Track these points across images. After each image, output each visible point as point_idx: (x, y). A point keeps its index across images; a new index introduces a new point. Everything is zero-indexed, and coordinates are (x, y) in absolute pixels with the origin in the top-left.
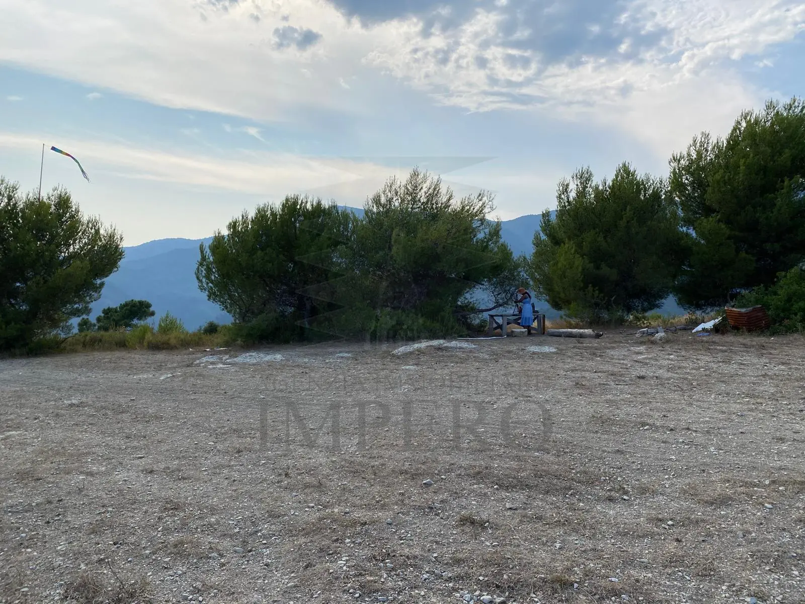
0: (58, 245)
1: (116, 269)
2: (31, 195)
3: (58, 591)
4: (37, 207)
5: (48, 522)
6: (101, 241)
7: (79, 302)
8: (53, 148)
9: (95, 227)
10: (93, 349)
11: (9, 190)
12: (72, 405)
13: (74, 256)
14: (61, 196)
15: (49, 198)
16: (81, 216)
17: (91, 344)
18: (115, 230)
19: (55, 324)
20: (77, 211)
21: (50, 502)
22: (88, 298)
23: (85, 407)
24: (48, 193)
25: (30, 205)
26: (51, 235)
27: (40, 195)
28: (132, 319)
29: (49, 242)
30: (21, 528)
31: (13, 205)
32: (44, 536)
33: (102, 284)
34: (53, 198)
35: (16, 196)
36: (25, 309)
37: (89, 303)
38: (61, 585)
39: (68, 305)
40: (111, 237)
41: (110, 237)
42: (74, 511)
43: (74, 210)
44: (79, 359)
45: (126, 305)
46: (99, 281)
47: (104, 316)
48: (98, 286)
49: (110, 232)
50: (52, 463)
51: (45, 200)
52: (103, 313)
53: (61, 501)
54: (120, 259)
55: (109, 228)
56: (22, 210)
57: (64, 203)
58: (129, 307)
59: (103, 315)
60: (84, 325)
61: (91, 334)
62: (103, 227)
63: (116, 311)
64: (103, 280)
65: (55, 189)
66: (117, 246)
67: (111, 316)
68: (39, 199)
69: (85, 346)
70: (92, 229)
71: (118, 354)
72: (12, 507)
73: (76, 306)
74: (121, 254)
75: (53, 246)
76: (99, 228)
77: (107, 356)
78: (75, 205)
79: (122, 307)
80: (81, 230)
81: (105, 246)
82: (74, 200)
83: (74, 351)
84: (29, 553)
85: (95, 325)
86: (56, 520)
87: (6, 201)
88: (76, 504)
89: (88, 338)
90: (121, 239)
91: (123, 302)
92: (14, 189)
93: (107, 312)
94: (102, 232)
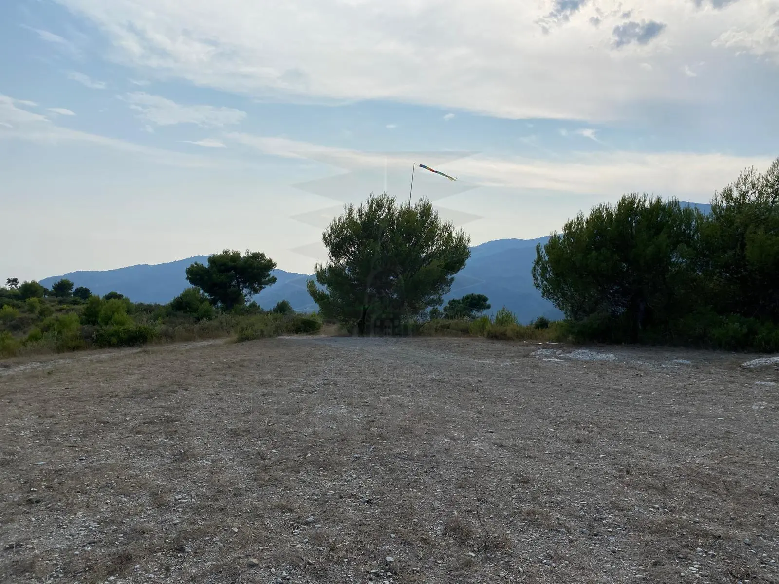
0: (421, 247)
1: (463, 267)
2: (404, 206)
3: (439, 528)
4: (407, 214)
5: (426, 472)
6: (452, 242)
7: (435, 294)
8: (421, 166)
9: (448, 231)
10: (444, 335)
11: (389, 202)
12: (433, 380)
13: (432, 255)
14: (424, 204)
15: (416, 207)
16: (439, 222)
17: (443, 330)
18: (463, 233)
19: (415, 311)
20: (436, 218)
21: (426, 456)
22: (441, 291)
23: (444, 382)
24: (415, 204)
25: (402, 213)
26: (417, 237)
27: (410, 205)
28: (471, 310)
29: (415, 244)
30: (408, 472)
31: (391, 214)
32: (425, 482)
33: (452, 279)
34: (419, 208)
35: (393, 207)
36: (396, 298)
37: (441, 295)
38: (441, 524)
39: (426, 296)
40: (461, 239)
41: (460, 239)
42: (444, 466)
43: (433, 217)
44: (434, 341)
45: (467, 297)
46: (449, 277)
47: (450, 307)
48: (449, 281)
49: (460, 235)
50: (424, 424)
51: (413, 210)
52: (449, 304)
53: (433, 456)
54: (467, 258)
55: (460, 231)
56: (397, 218)
57: (426, 210)
58: (469, 300)
59: (448, 306)
60: (435, 313)
61: (441, 321)
62: (455, 230)
63: (459, 302)
64: (453, 276)
65: (421, 200)
66: (465, 247)
67: (455, 306)
68: (409, 209)
69: (437, 332)
70: (446, 232)
71: (463, 339)
72: (400, 454)
73: (432, 297)
74: (468, 254)
75: (417, 248)
76: (451, 232)
77: (455, 341)
78: (435, 212)
79: (464, 299)
80: (438, 234)
81: (455, 247)
82: (434, 209)
83: (430, 335)
84: (416, 492)
85: (442, 314)
86: (431, 471)
87: (387, 211)
88: (445, 462)
89: (439, 325)
90: (469, 241)
91: (465, 296)
92: (393, 201)
93: (453, 302)
94: (454, 235)
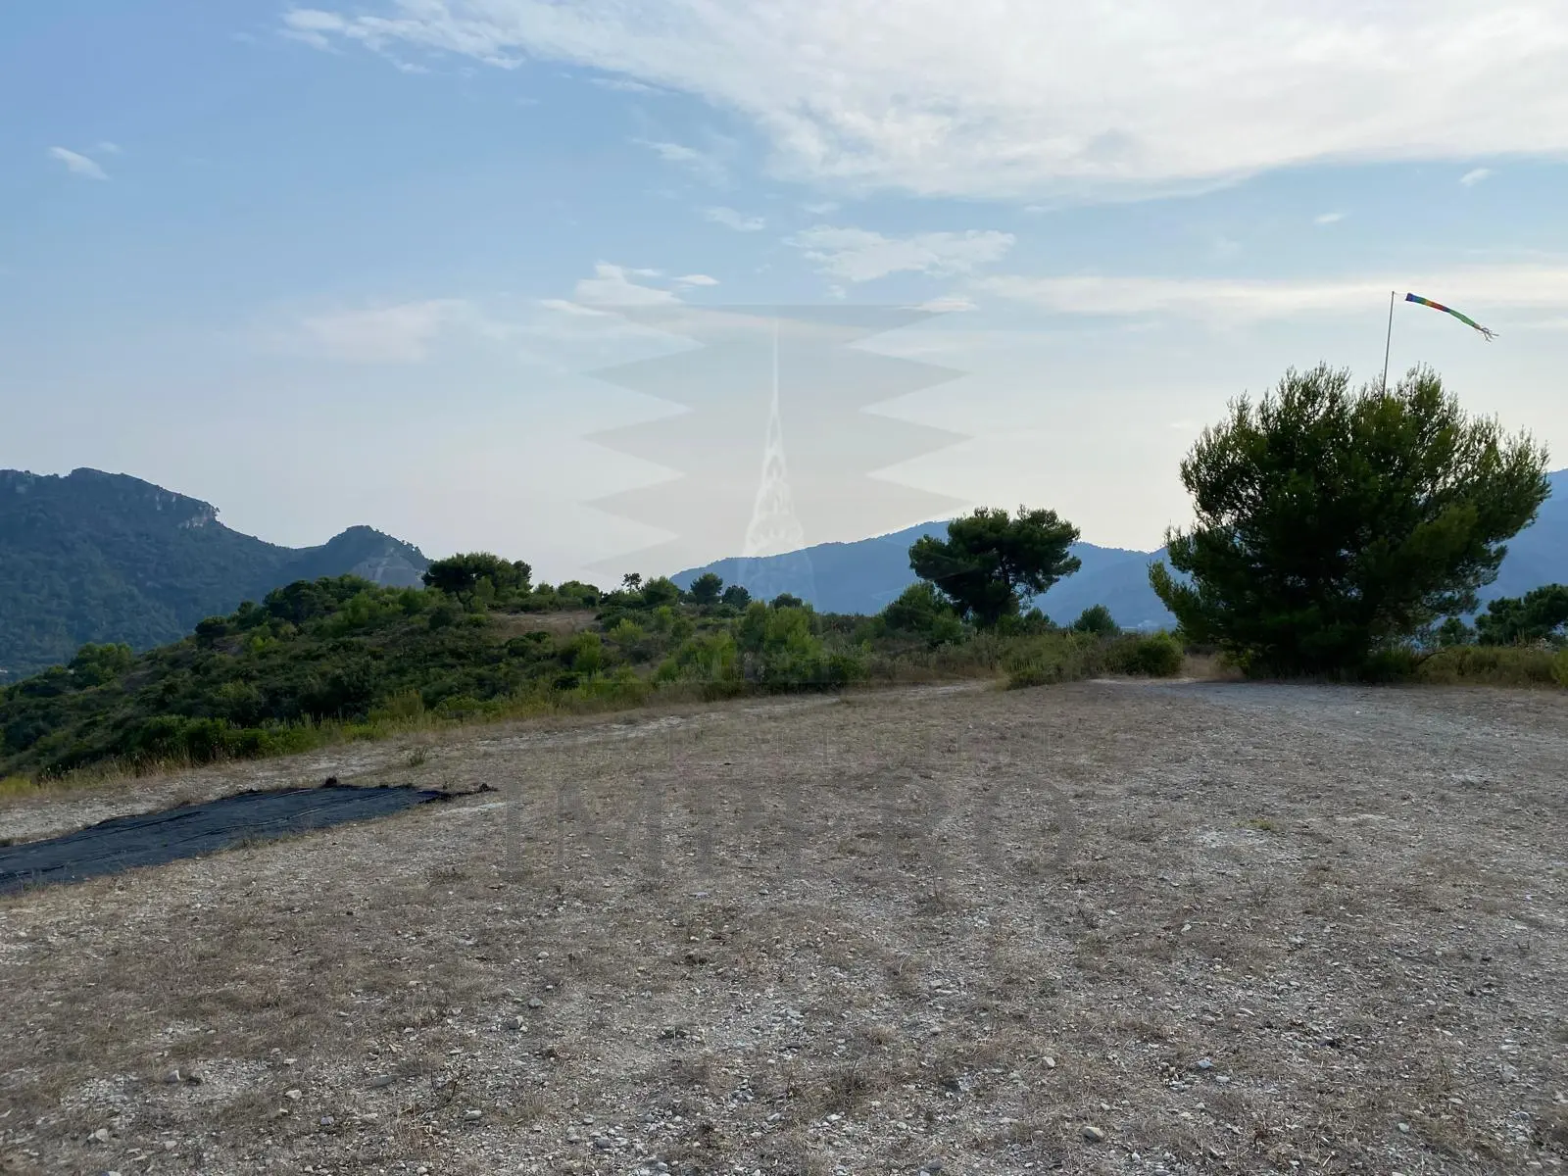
0: (1418, 478)
1: (1529, 521)
2: (1369, 390)
3: (1520, 1126)
4: (1379, 409)
5: (1472, 994)
6: (1499, 465)
7: (1456, 586)
8: (1410, 298)
9: (1487, 437)
10: (1482, 682)
11: (1334, 384)
12: (1467, 784)
13: (1447, 495)
14: (1422, 382)
15: (1401, 391)
16: (1461, 419)
17: (1477, 671)
18: (1529, 440)
19: (1407, 626)
20: (1453, 410)
21: (1467, 957)
22: (1471, 578)
23: (1497, 791)
24: (1398, 382)
25: (1366, 407)
26: (1404, 459)
27: (1384, 386)
28: (1553, 625)
29: (1400, 474)
30: (1425, 989)
31: (1338, 411)
32: (1471, 1016)
33: (1502, 552)
34: (1407, 391)
35: (1344, 393)
36: (1356, 598)
37: (1473, 588)
38: (1524, 1118)
39: (1433, 593)
40: (1523, 454)
41: (1520, 455)
42: (1518, 986)
43: (1447, 409)
44: (1459, 696)
45: (1541, 594)
46: (1494, 546)
47: (1492, 617)
48: (1493, 555)
49: (1519, 447)
50: (1455, 886)
51: (1392, 395)
52: (1490, 609)
53: (1488, 960)
54: (1541, 499)
55: (1518, 438)
56: (1354, 419)
57: (1427, 396)
58: (1546, 600)
59: (1489, 613)
60: (1453, 630)
61: (1472, 647)
62: (1504, 436)
63: (1517, 606)
64: (1503, 543)
65: (1413, 373)
66: (1535, 475)
67: (1508, 615)
68: (1382, 395)
69: (1463, 674)
70: (1480, 442)
71: (1537, 695)
72: (1400, 947)
73: (1448, 594)
74: (1543, 490)
75: (1406, 482)
76: (1494, 441)
77: (1518, 698)
78: (1449, 398)
79: (1531, 598)
80: (1459, 448)
81: (1509, 475)
82: (1447, 390)
83: (1447, 681)
84: (1450, 1038)
85: (1472, 633)
86: (1485, 994)
87: (1328, 404)
88: (1519, 975)
89: (1468, 658)
90: (1544, 458)
91: (1534, 589)
92: (1342, 381)
93: (1499, 607)
94: (1502, 446)
